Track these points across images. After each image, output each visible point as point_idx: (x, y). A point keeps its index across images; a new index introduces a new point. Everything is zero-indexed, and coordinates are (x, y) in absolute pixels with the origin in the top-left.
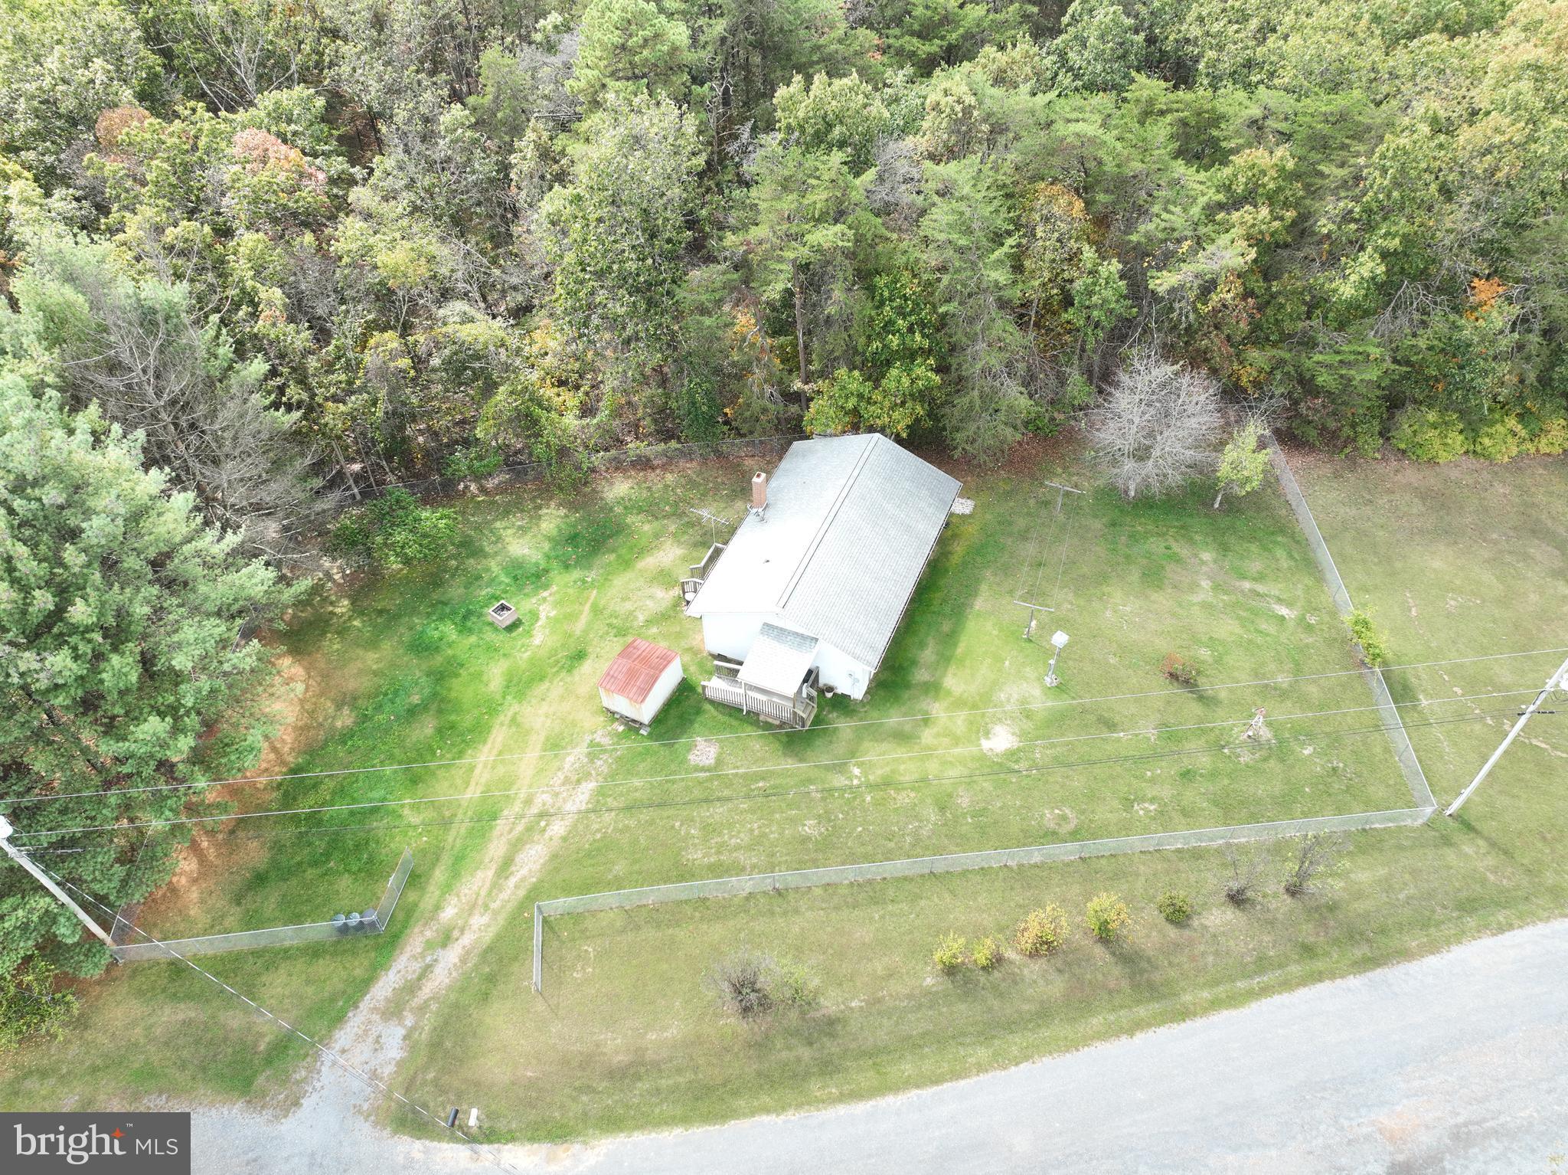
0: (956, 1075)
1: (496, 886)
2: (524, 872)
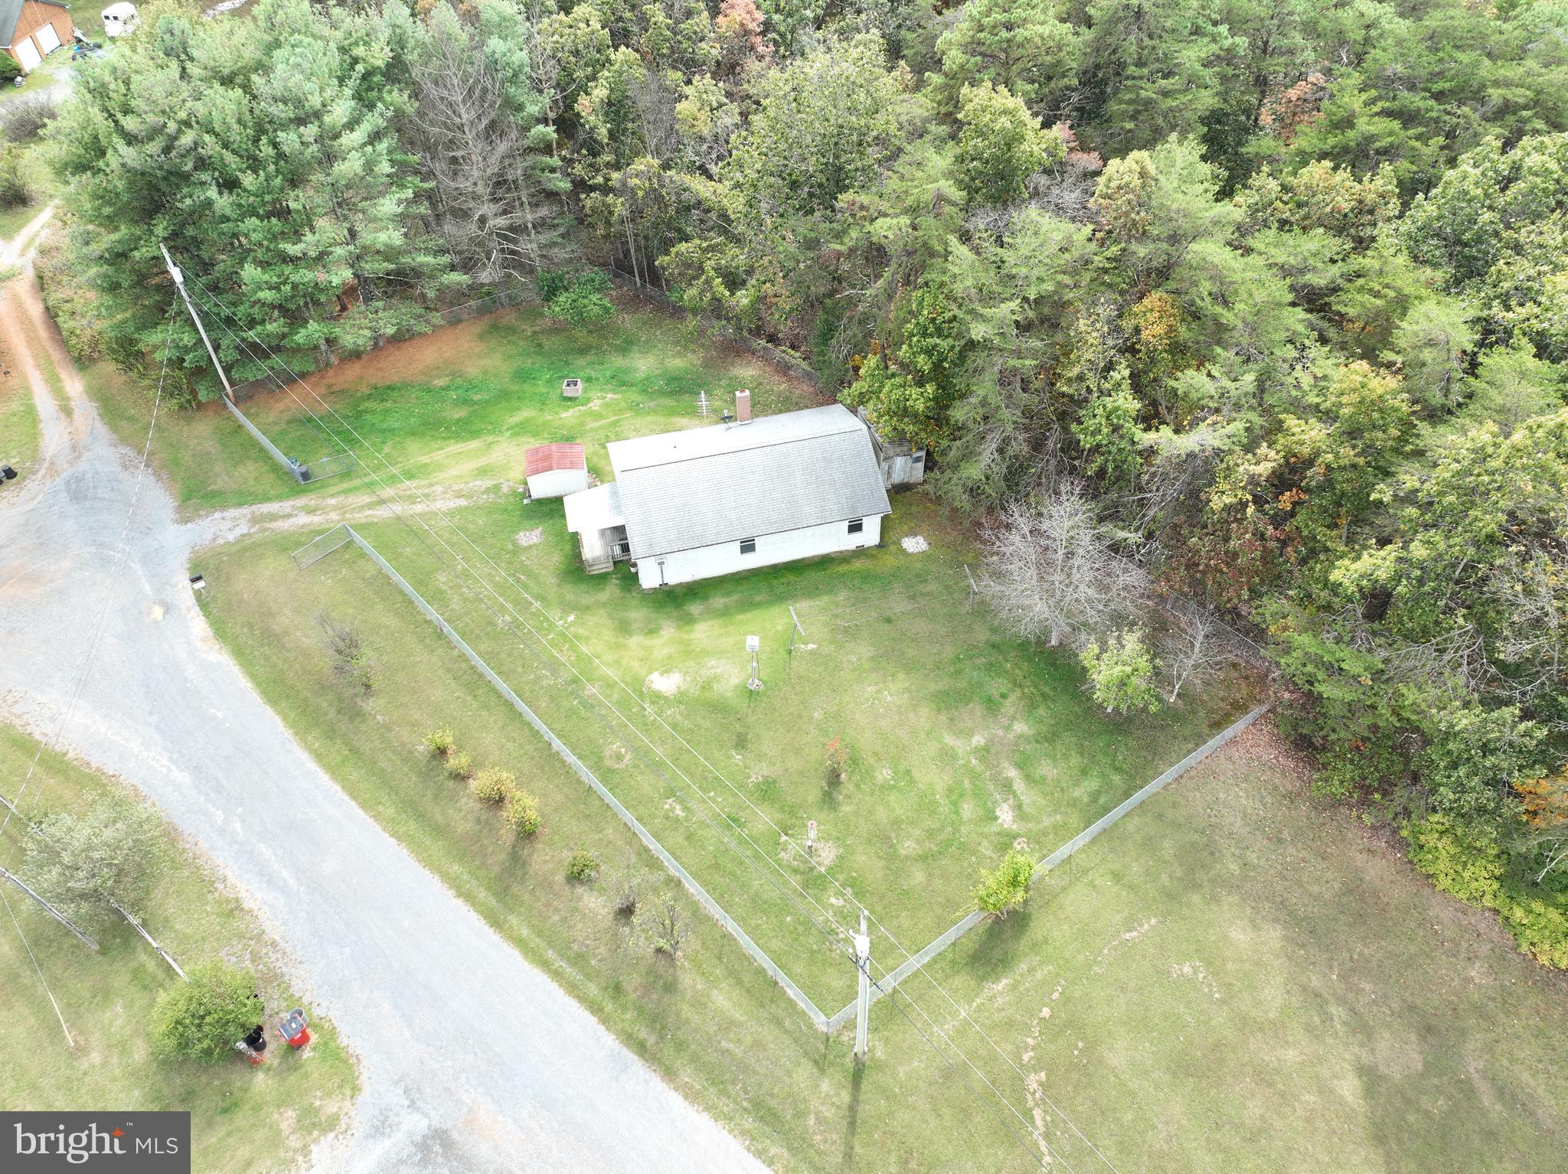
0: (364, 805)
1: (361, 508)
2: (378, 513)
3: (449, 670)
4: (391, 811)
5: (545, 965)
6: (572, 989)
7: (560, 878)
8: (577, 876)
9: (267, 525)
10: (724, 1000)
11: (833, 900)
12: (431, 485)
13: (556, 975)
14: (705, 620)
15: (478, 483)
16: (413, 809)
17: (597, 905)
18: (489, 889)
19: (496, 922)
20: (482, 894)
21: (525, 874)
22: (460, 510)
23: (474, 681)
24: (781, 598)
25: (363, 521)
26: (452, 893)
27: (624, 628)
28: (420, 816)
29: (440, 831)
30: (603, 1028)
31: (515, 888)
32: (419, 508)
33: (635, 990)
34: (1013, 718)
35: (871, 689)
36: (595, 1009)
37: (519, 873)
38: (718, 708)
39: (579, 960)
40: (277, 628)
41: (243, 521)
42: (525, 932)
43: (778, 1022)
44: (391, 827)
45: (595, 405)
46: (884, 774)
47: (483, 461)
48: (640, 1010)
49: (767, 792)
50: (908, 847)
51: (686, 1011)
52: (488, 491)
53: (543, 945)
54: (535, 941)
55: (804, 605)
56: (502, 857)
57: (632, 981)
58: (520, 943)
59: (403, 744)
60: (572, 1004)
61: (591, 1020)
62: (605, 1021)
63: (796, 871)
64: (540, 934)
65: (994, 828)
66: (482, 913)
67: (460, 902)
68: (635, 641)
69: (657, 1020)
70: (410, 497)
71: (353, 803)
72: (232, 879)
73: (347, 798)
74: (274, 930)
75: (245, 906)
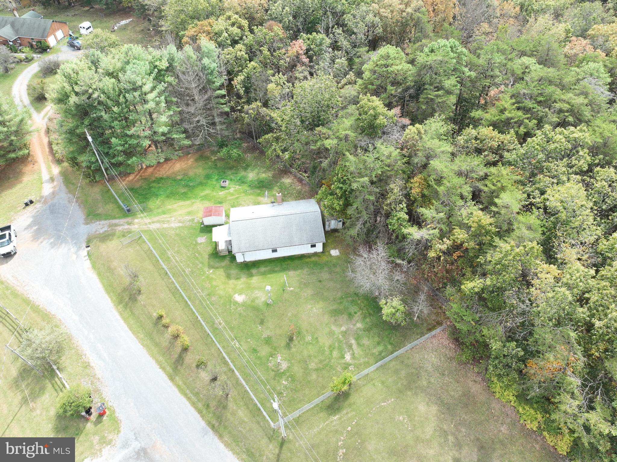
0: (133, 333)
1: (146, 224)
2: (152, 226)
3: (168, 287)
4: (142, 336)
5: (185, 395)
6: (193, 404)
7: (194, 365)
8: (200, 365)
9: (114, 228)
10: (242, 413)
11: (284, 382)
12: (171, 217)
13: (189, 399)
14: (257, 276)
15: (187, 217)
16: (149, 336)
17: (205, 376)
18: (171, 366)
19: (172, 379)
20: (168, 368)
21: (183, 363)
22: (179, 227)
23: (175, 292)
24: (284, 270)
25: (146, 229)
26: (158, 367)
27: (228, 277)
28: (152, 339)
29: (157, 345)
30: (201, 419)
31: (179, 367)
32: (165, 226)
33: (213, 407)
34: (357, 321)
35: (309, 306)
36: (200, 412)
37: (181, 362)
38: (256, 309)
39: (197, 394)
40: (112, 267)
41: (106, 226)
42: (180, 383)
43: (259, 423)
44: (141, 341)
45: (232, 190)
46: (309, 338)
47: (190, 209)
48: (214, 414)
49: (268, 341)
50: (312, 365)
51: (229, 416)
52: (190, 221)
53: (186, 388)
54: (183, 386)
55: (292, 273)
56: (176, 356)
57: (213, 404)
58: (178, 386)
59: (149, 313)
60: (192, 410)
61: (198, 416)
62: (203, 417)
63: (273, 370)
64: (185, 384)
65: (343, 361)
66: (167, 375)
67: (161, 370)
68: (232, 282)
69: (219, 418)
70: (163, 221)
71: (130, 332)
72: (88, 355)
73: (128, 330)
74: (99, 373)
75: (91, 365)
